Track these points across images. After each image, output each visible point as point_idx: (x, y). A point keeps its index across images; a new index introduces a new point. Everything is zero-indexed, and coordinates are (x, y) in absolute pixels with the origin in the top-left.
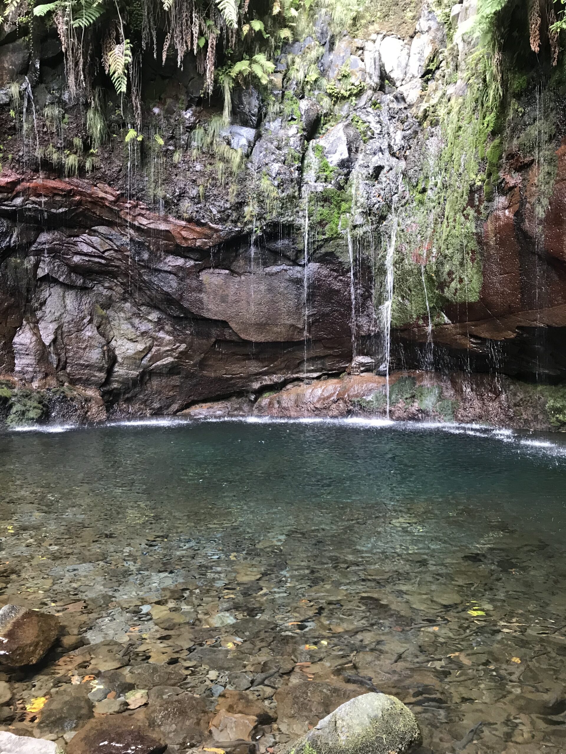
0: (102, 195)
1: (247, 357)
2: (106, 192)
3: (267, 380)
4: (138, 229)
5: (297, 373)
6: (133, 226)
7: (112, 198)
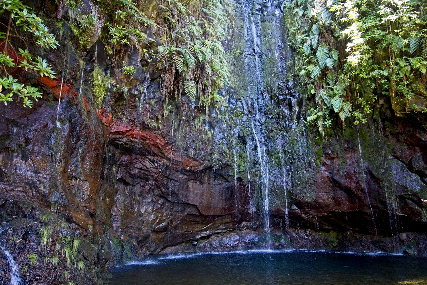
0: (158, 141)
2: (161, 141)
4: (169, 159)
5: (217, 230)
6: (166, 158)
7: (163, 144)
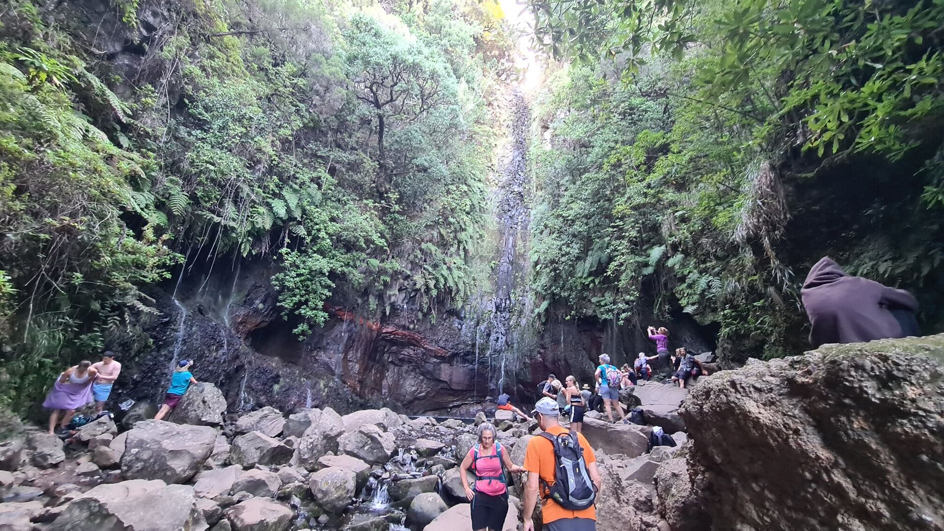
1: (450, 395)
3: (455, 404)
6: (423, 347)
7: (419, 338)
